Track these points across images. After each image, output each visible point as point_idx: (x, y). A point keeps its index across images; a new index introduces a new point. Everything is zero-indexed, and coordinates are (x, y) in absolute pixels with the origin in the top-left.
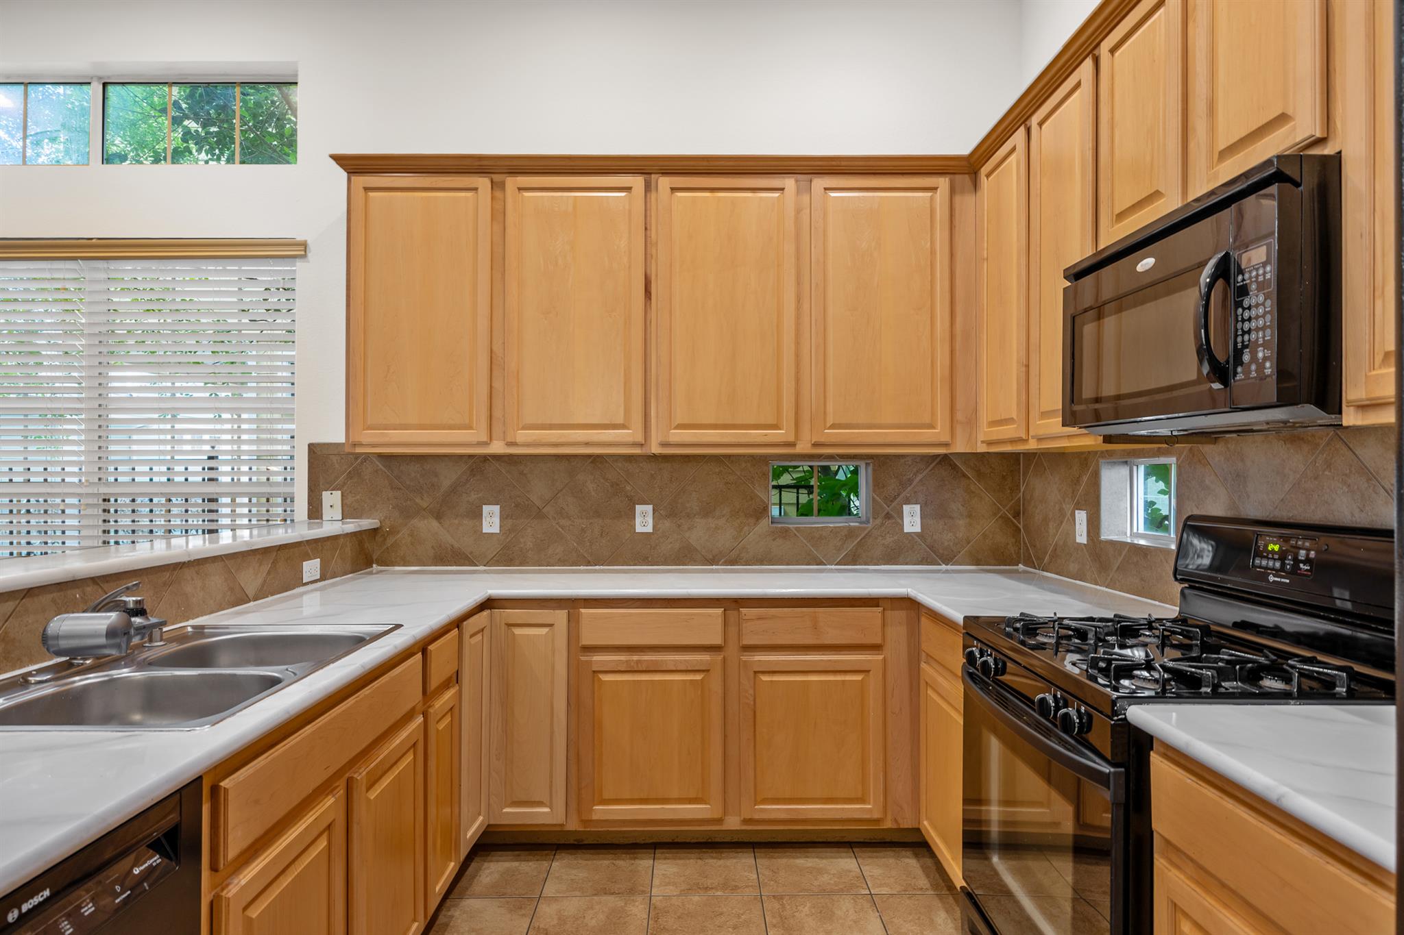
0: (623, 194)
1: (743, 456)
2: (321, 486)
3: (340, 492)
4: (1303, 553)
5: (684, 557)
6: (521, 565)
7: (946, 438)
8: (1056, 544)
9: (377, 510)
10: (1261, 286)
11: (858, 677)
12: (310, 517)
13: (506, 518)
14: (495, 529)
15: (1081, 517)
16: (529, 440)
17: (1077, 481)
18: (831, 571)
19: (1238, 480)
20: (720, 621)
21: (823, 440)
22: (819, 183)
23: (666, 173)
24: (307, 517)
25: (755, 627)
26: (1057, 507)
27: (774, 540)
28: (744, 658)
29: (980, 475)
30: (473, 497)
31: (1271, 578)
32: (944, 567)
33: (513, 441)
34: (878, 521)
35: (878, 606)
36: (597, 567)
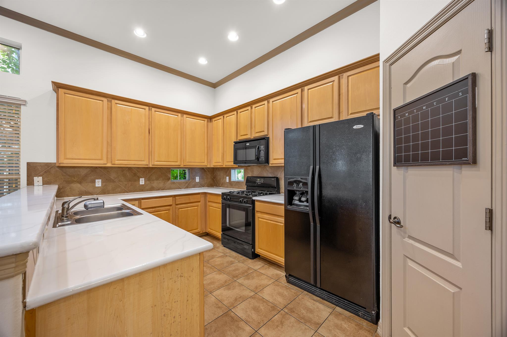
0: (144, 110)
1: (165, 167)
2: (33, 175)
3: (42, 177)
4: (262, 180)
5: (152, 189)
6: (108, 194)
7: (206, 165)
8: (223, 183)
9: (57, 182)
10: (263, 150)
11: (197, 207)
12: (28, 185)
13: (103, 183)
14: (100, 185)
15: (228, 178)
16: (119, 163)
17: (227, 172)
18: (183, 190)
19: (253, 172)
20: (172, 200)
21: (186, 165)
22: (185, 116)
23: (153, 107)
24: (26, 185)
25: (179, 200)
26: (223, 176)
27: (172, 184)
28: (176, 206)
29: (208, 171)
30: (92, 177)
31: (259, 184)
32: (203, 188)
33: (114, 163)
34: (191, 180)
35: (199, 194)
36: (130, 193)
